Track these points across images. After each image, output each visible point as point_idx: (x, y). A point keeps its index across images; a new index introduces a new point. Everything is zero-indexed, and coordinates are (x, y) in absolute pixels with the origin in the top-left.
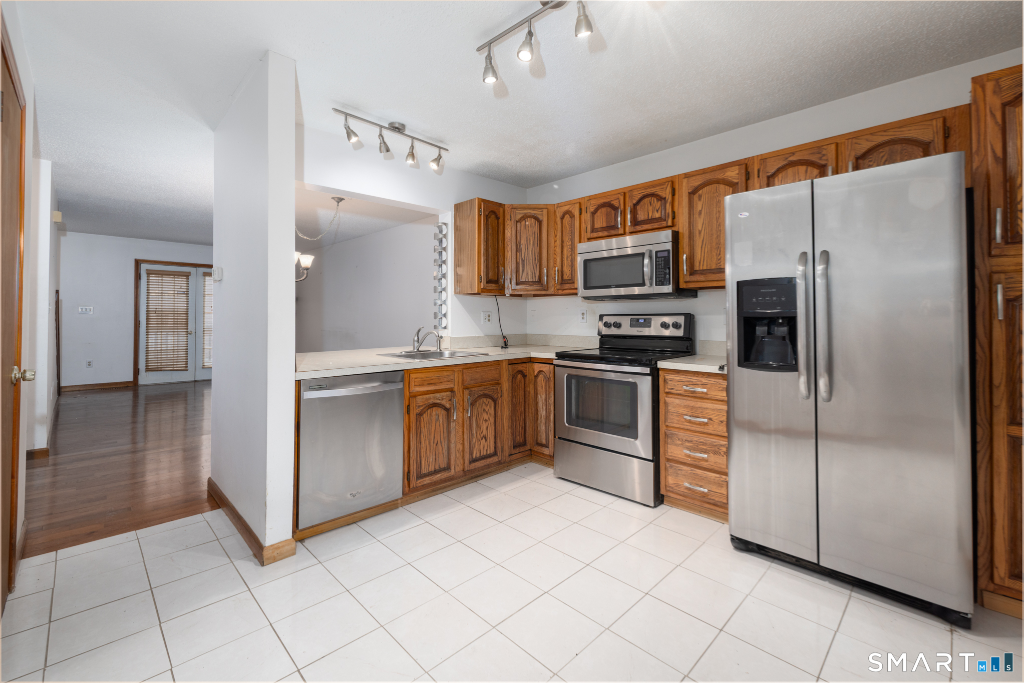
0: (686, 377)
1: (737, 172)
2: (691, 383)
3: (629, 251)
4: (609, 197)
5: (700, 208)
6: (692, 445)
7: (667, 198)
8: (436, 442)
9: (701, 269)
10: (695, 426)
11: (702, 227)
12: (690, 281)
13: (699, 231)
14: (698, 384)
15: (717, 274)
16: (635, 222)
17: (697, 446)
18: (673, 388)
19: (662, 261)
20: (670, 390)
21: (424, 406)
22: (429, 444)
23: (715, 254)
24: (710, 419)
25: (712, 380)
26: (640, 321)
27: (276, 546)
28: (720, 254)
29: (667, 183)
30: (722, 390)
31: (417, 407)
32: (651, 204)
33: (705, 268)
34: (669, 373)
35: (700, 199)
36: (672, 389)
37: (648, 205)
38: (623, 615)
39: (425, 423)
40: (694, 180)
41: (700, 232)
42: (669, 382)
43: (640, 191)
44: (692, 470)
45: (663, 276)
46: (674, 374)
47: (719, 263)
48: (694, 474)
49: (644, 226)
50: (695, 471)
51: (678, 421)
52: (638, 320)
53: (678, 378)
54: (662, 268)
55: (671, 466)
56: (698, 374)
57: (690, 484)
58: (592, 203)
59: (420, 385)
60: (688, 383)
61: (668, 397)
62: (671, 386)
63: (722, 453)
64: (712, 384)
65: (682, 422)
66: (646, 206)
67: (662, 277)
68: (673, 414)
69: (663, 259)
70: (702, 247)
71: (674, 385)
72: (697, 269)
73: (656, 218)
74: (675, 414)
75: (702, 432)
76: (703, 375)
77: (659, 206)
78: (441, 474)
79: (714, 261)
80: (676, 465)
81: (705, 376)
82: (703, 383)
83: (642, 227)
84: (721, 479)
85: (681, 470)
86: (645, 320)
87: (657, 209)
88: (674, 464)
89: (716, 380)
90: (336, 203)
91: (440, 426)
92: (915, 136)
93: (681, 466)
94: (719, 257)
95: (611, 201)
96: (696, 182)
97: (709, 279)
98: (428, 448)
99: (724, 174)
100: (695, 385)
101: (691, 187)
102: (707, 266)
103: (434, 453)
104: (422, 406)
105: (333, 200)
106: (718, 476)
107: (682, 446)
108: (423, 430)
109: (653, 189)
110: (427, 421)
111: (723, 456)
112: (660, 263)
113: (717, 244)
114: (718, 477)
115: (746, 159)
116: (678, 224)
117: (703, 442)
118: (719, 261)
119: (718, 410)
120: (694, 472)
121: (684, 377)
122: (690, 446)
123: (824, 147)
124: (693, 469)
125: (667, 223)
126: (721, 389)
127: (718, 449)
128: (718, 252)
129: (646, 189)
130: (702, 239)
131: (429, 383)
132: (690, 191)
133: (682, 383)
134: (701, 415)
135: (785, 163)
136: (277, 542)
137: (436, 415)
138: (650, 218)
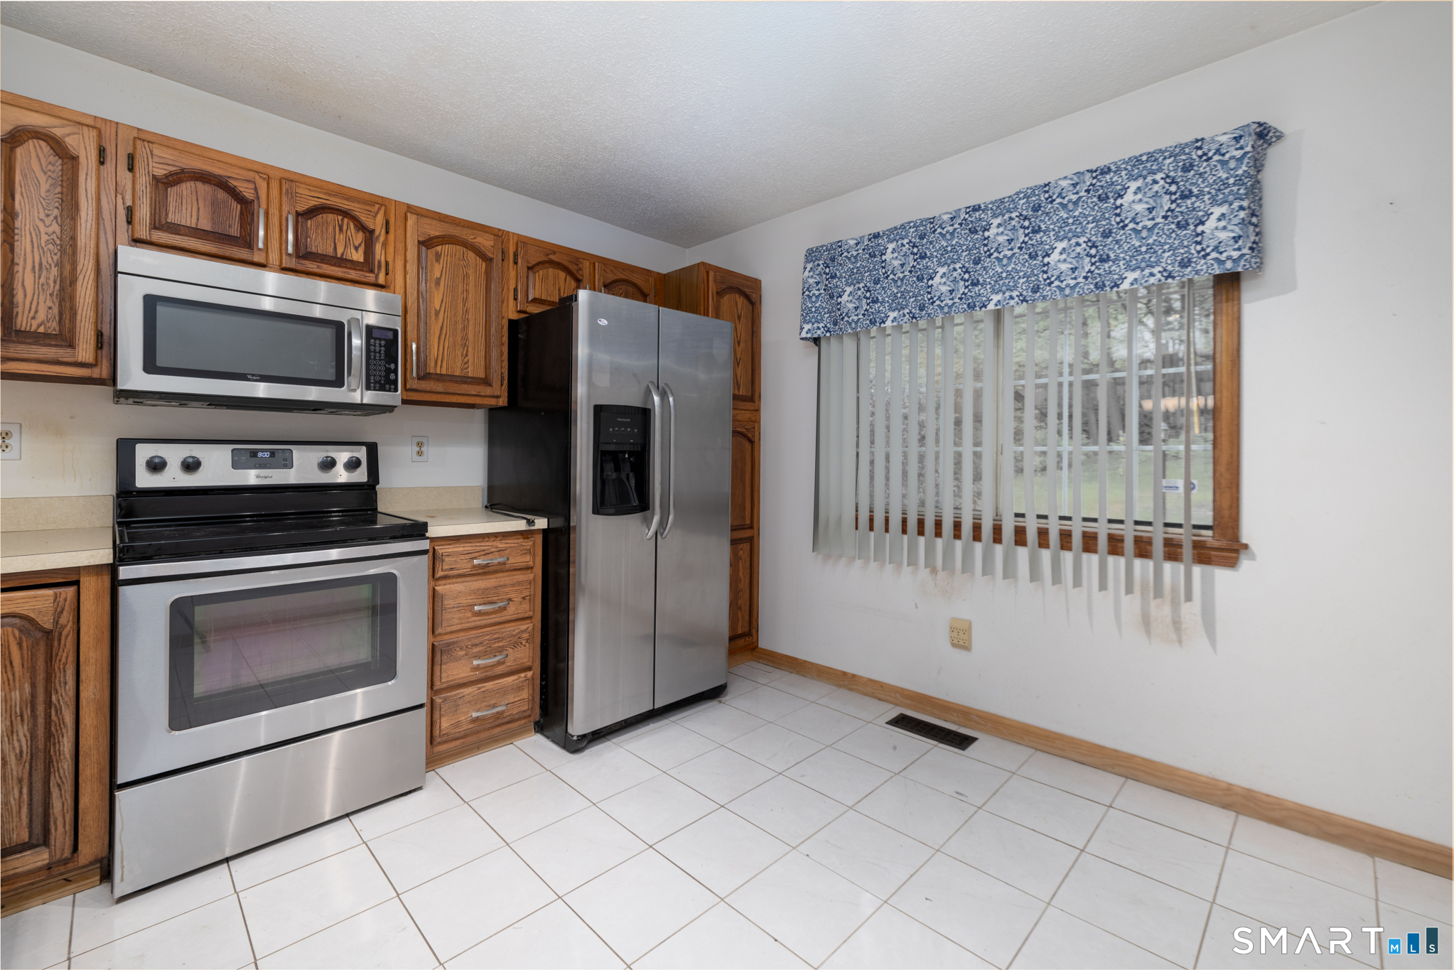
0: (473, 545)
1: (492, 243)
2: (482, 553)
3: (267, 305)
4: (220, 165)
5: (437, 274)
6: (481, 648)
7: (377, 233)
9: (438, 372)
10: (487, 617)
11: (441, 306)
12: (419, 389)
13: (436, 310)
14: (493, 552)
15: (463, 385)
16: (303, 253)
17: (490, 647)
18: (452, 567)
19: (380, 346)
20: (446, 573)
23: (460, 354)
24: (510, 600)
25: (511, 542)
26: (260, 454)
28: (467, 355)
29: (377, 206)
30: (525, 554)
32: (341, 230)
33: (444, 372)
34: (442, 543)
35: (438, 260)
36: (452, 569)
37: (334, 228)
38: (687, 874)
40: (429, 225)
41: (437, 313)
42: (447, 559)
43: (314, 191)
44: (479, 689)
45: (383, 374)
46: (450, 544)
47: (466, 369)
48: (484, 692)
49: (325, 266)
50: (483, 687)
51: (460, 619)
52: (254, 454)
53: (461, 549)
54: (380, 360)
55: (445, 699)
56: (489, 538)
57: (478, 710)
58: (156, 152)
60: (477, 554)
61: (440, 585)
62: (450, 565)
63: (524, 642)
64: (511, 547)
65: (468, 618)
66: (331, 229)
67: (380, 376)
68: (451, 610)
69: (383, 343)
70: (439, 338)
71: (455, 561)
72: (432, 371)
73: (352, 261)
74: (456, 609)
75: (492, 624)
76: (496, 537)
77: (359, 242)
79: (459, 365)
80: (453, 693)
81: (499, 539)
82: (499, 549)
83: (318, 267)
84: (521, 679)
85: (463, 696)
86: (273, 453)
87: (357, 244)
88: (449, 694)
89: (516, 541)
92: (638, 283)
93: (461, 691)
94: (466, 360)
95: (229, 177)
96: (435, 230)
97: (450, 391)
99: (475, 238)
100: (489, 554)
101: (423, 234)
102: (447, 369)
106: (515, 677)
107: (466, 657)
109: (346, 203)
111: (525, 646)
112: (378, 349)
113: (463, 338)
114: (516, 680)
115: (500, 230)
116: (393, 285)
117: (498, 638)
118: (466, 366)
119: (519, 583)
120: (483, 689)
121: (469, 545)
122: (480, 652)
123: (580, 260)
124: (479, 686)
125: (377, 277)
126: (523, 552)
127: (519, 638)
128: (465, 352)
129: (330, 195)
130: (440, 324)
132: (421, 239)
133: (467, 556)
134: (496, 598)
135: (546, 259)
138: (339, 256)
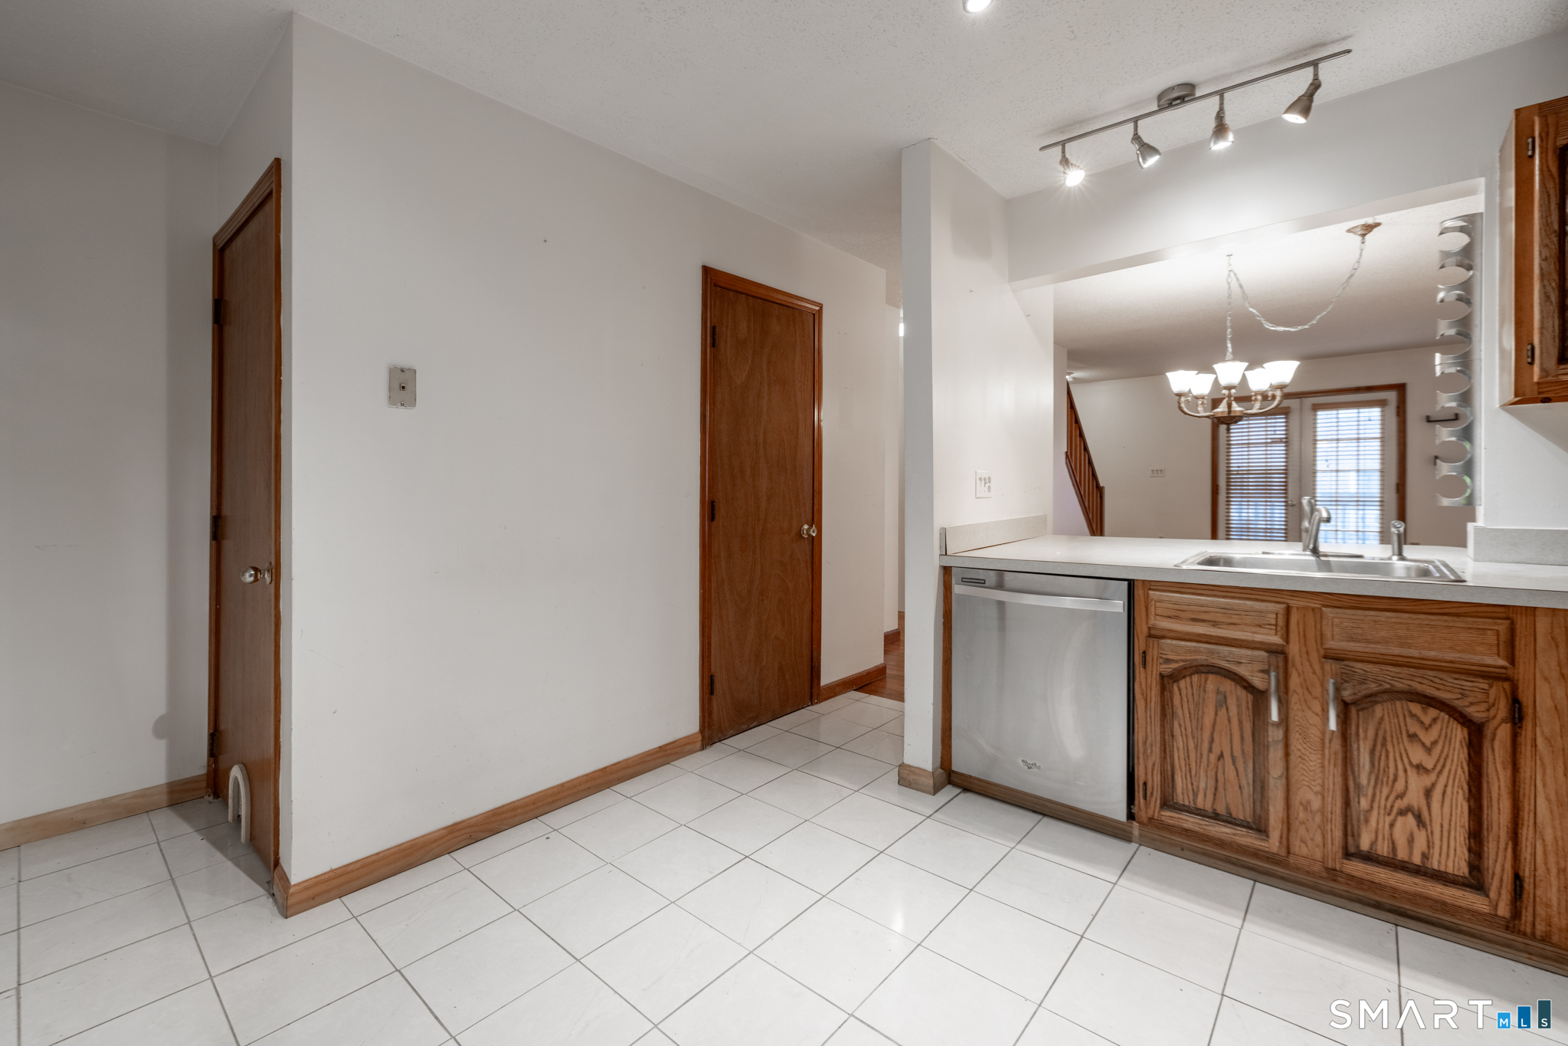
8: (1216, 750)
21: (1182, 664)
22: (1196, 748)
27: (912, 769)
31: (1161, 661)
39: (1185, 699)
59: (1169, 617)
78: (1233, 831)
90: (1360, 238)
91: (1229, 721)
98: (1192, 755)
103: (1211, 774)
104: (1176, 661)
105: (1351, 234)
108: (1180, 712)
110: (1190, 698)
131: (1195, 617)
136: (916, 765)
137: (1218, 692)
